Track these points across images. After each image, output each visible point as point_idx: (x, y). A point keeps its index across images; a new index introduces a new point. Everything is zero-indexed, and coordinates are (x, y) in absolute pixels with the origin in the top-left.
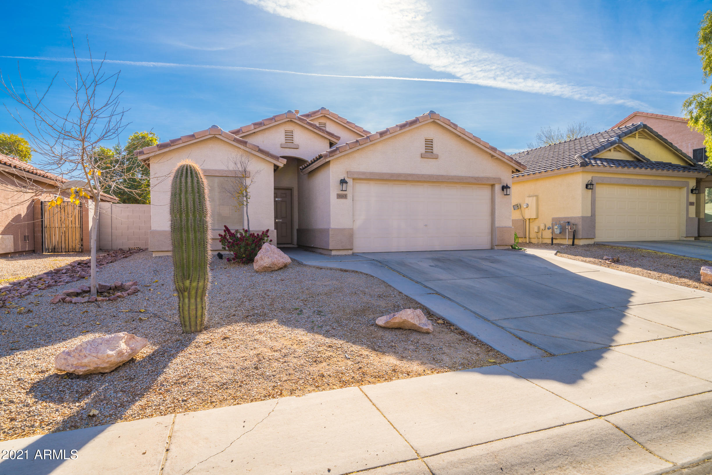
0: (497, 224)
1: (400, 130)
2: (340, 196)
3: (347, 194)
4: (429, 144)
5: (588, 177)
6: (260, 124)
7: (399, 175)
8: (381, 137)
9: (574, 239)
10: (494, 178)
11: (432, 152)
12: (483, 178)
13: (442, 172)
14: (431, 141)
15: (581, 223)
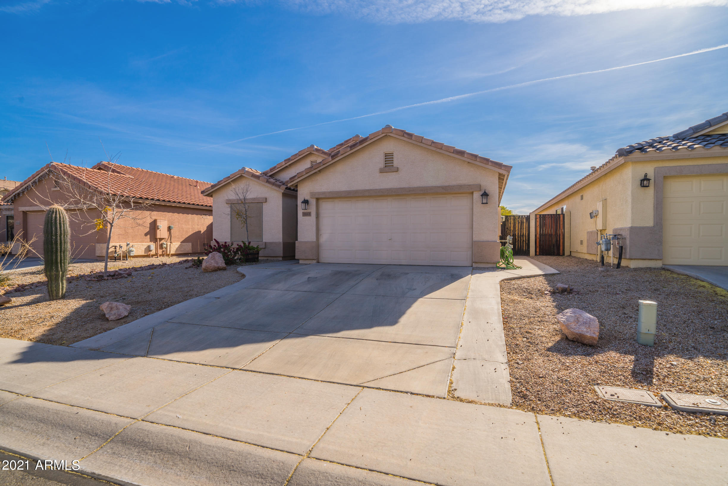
0: (475, 239)
1: (351, 150)
2: (305, 214)
3: (310, 212)
4: (389, 158)
5: (649, 169)
6: (289, 160)
7: (356, 192)
8: (333, 160)
9: (620, 258)
10: (469, 185)
11: (393, 166)
12: (453, 186)
13: (404, 185)
14: (391, 154)
15: (628, 236)
